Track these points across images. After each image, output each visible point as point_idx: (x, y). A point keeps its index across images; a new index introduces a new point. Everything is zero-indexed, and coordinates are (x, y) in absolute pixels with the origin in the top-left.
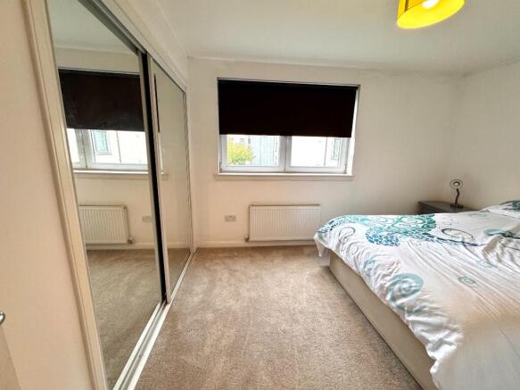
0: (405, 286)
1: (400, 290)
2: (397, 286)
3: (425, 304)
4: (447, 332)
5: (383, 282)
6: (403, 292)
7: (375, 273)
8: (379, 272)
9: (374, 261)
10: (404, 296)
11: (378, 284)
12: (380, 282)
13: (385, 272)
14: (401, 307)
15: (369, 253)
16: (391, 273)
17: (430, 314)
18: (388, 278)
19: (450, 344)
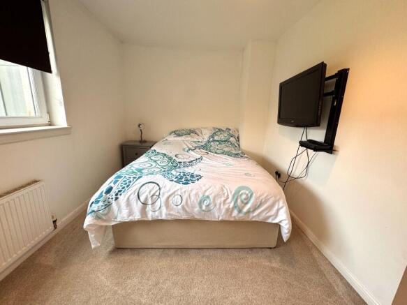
0: (244, 197)
1: (242, 202)
2: (239, 201)
3: (261, 198)
4: (277, 203)
5: (226, 206)
6: (245, 201)
7: (215, 205)
8: (218, 202)
9: (208, 197)
10: (247, 203)
11: (223, 211)
12: (224, 208)
13: (223, 199)
14: (248, 212)
15: (197, 194)
16: (228, 195)
17: (266, 201)
18: (229, 200)
19: (282, 207)
